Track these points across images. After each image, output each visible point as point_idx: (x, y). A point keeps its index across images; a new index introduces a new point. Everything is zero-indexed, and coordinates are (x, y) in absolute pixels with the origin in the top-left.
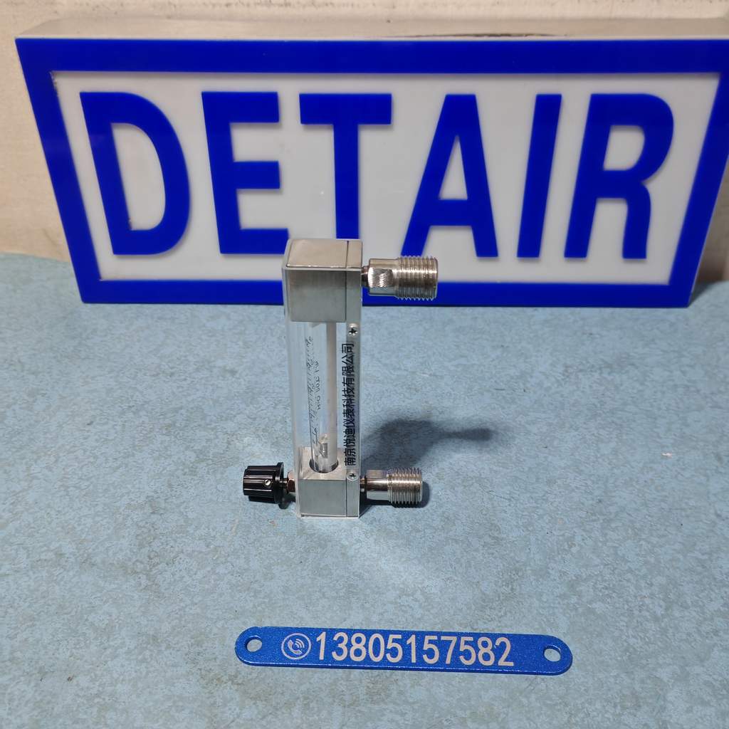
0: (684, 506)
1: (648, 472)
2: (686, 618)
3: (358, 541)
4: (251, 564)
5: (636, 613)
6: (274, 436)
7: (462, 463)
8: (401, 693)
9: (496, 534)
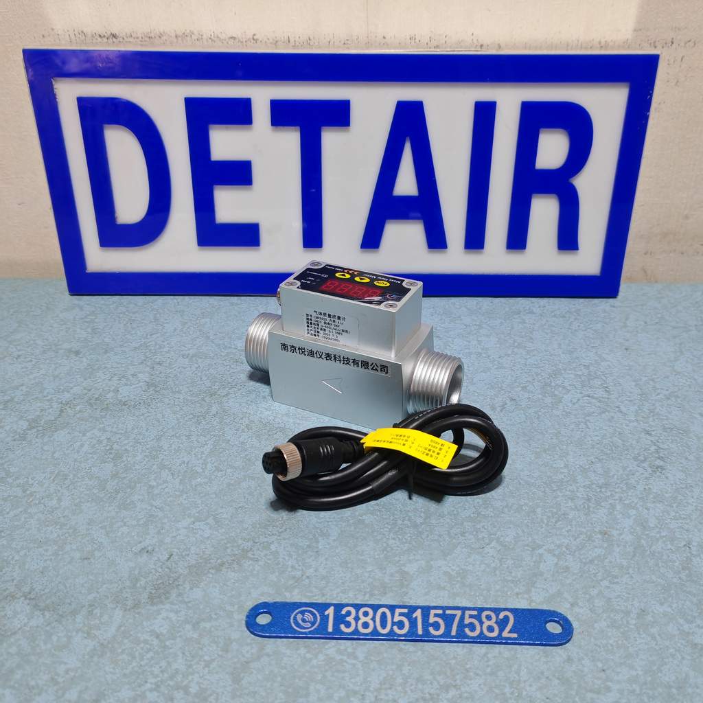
2: (441, 524)
3: (166, 482)
4: (62, 503)
5: (399, 522)
6: (106, 403)
7: (271, 418)
8: (180, 595)
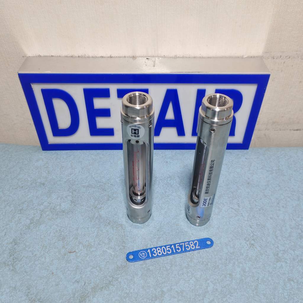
0: (183, 231)
1: (175, 219)
2: (176, 269)
4: (46, 260)
5: (162, 269)
6: (57, 211)
7: (117, 219)
9: (124, 245)
